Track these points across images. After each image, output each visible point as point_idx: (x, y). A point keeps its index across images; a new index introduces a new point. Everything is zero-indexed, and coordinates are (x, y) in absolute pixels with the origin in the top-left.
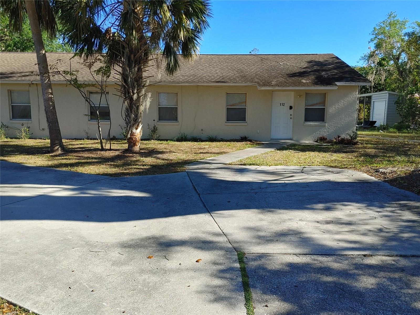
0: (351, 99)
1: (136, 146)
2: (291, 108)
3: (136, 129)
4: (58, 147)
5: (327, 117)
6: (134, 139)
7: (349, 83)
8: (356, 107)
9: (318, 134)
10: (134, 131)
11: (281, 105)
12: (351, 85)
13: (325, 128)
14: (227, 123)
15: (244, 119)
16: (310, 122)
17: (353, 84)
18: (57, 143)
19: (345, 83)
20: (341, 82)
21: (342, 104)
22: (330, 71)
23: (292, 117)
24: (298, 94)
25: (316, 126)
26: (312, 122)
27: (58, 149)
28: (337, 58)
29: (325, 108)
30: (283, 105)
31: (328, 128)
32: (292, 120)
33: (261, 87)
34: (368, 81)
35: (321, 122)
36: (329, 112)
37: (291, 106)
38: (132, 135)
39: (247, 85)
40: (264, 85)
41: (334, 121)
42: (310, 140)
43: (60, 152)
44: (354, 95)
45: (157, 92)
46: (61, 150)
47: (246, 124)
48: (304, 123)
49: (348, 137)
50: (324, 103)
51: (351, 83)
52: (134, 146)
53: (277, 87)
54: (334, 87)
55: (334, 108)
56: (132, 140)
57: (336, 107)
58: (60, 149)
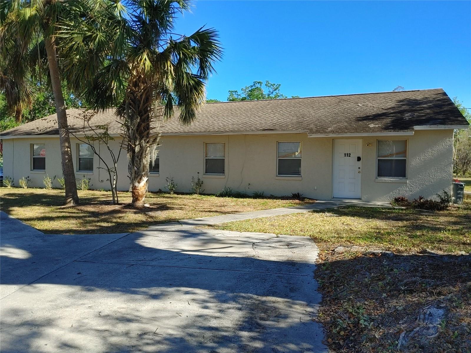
0: (443, 148)
1: (138, 201)
2: (359, 159)
3: (139, 183)
4: (71, 199)
5: (409, 171)
6: (136, 193)
7: (435, 126)
8: (451, 158)
9: (396, 193)
10: (136, 184)
11: (346, 155)
12: (439, 128)
13: (406, 186)
14: (279, 176)
15: (298, 173)
16: (385, 177)
17: (441, 127)
18: (70, 196)
19: (429, 126)
20: (424, 126)
21: (430, 153)
22: (419, 112)
23: (360, 170)
24: (367, 142)
25: (392, 183)
26: (388, 177)
27: (70, 202)
28: (445, 94)
29: (406, 160)
30: (349, 155)
31: (411, 186)
32: (360, 174)
33: (311, 135)
34: (465, 123)
35: (401, 178)
36: (411, 165)
37: (359, 156)
38: (135, 189)
39: (299, 132)
40: (317, 132)
41: (419, 177)
42: (385, 201)
43: (72, 204)
44: (447, 143)
45: (204, 142)
46: (73, 203)
47: (300, 178)
48: (376, 178)
49: (438, 200)
50: (404, 153)
51: (439, 126)
52: (137, 201)
53: (332, 134)
54: (408, 132)
55: (418, 159)
56: (135, 194)
57: (421, 159)
58: (72, 201)
